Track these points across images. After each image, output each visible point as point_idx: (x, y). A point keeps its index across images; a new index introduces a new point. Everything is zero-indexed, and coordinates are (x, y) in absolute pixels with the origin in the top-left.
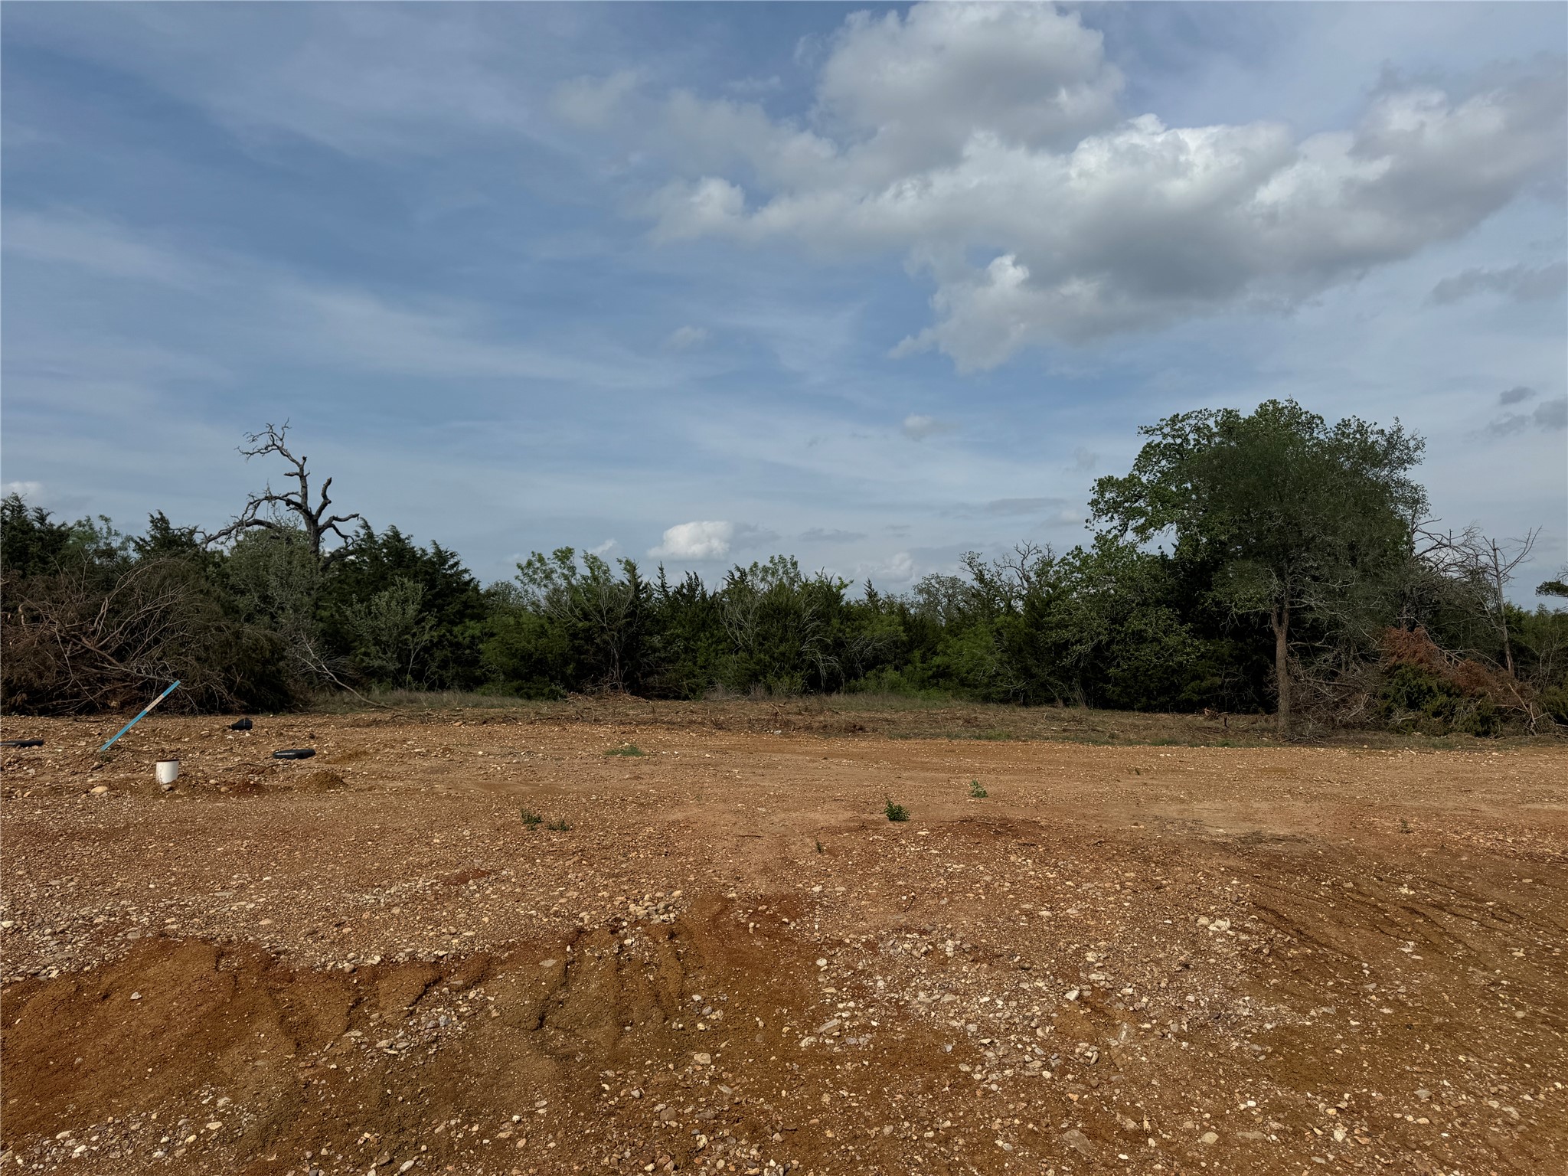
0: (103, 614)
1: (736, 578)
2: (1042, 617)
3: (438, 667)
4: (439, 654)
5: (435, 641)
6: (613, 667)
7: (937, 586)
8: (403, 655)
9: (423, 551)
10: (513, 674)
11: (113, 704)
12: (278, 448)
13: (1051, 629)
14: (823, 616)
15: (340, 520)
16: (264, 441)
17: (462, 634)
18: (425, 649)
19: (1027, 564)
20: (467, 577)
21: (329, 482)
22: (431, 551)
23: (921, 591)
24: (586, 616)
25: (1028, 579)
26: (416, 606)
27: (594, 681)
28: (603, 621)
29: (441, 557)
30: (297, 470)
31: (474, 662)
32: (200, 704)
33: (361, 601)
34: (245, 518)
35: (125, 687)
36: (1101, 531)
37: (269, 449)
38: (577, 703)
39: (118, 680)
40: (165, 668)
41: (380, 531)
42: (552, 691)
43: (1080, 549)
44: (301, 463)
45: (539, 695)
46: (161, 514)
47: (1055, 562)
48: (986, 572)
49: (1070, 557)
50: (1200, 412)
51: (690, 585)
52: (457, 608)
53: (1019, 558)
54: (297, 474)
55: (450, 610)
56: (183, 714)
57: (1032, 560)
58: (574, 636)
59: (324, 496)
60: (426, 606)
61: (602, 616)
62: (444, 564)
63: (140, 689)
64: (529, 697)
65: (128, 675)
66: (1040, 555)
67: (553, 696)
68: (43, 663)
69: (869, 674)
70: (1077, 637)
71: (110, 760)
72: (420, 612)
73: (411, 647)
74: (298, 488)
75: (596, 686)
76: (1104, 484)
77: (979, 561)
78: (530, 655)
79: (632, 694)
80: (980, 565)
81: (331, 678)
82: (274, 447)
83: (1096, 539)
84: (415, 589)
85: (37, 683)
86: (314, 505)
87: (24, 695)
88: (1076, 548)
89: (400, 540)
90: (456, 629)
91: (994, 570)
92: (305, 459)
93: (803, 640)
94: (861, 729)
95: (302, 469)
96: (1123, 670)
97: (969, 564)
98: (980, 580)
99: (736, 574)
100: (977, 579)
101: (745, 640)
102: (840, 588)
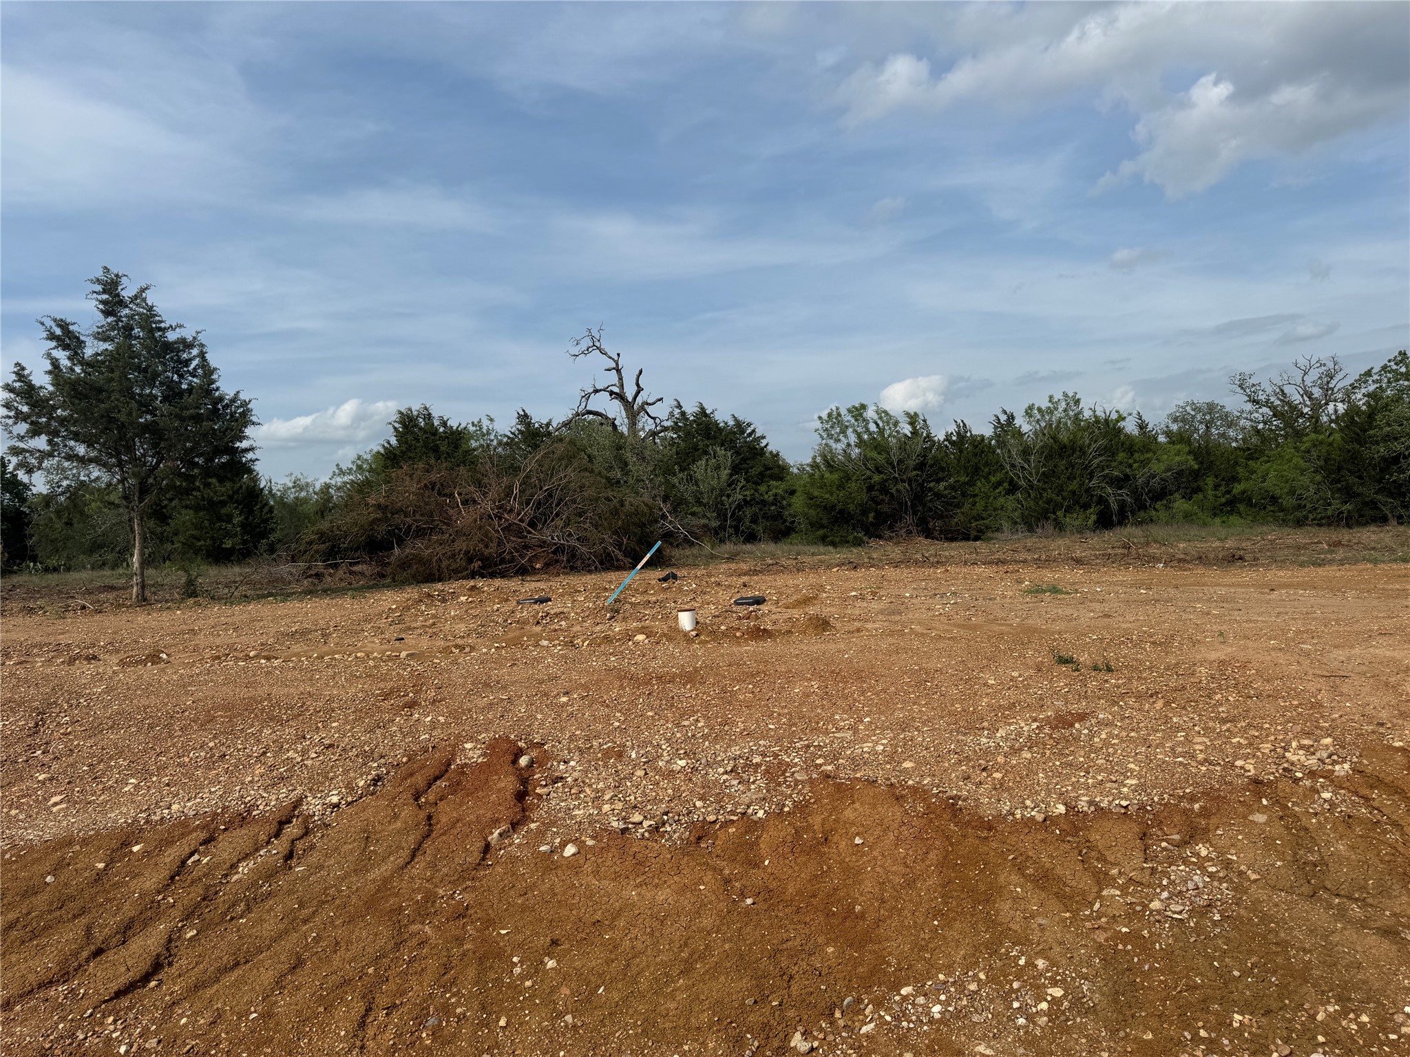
0: (516, 494)
1: (1002, 421)
2: (1365, 431)
3: (750, 522)
4: (748, 512)
5: (748, 499)
6: (906, 513)
7: (1193, 413)
8: (722, 515)
9: (726, 423)
10: (815, 525)
11: (538, 566)
12: (598, 348)
13: (1377, 443)
14: (1109, 451)
15: (650, 404)
16: (586, 343)
17: (767, 493)
18: (739, 507)
19: (1309, 380)
20: (764, 443)
21: (641, 372)
22: (731, 423)
23: (1175, 420)
24: (878, 470)
25: (1310, 396)
26: (727, 471)
27: (891, 527)
28: (895, 471)
29: (740, 426)
30: (614, 365)
31: (779, 516)
32: (602, 563)
33: (682, 470)
34: (580, 410)
35: (544, 552)
37: (590, 350)
38: (880, 549)
39: (538, 546)
40: (570, 535)
41: (690, 409)
42: (855, 538)
43: (1405, 354)
44: (616, 359)
45: (845, 542)
46: (524, 411)
47: (1374, 371)
48: (1261, 393)
49: (1392, 363)
51: (958, 433)
52: (759, 470)
53: (1300, 373)
54: (614, 369)
55: (753, 472)
56: (590, 572)
57: (1314, 375)
58: (871, 488)
59: (638, 385)
60: (736, 469)
61: (893, 468)
62: (743, 432)
63: (554, 553)
64: (834, 544)
65: (545, 542)
66: (1325, 368)
67: (858, 543)
68: (486, 536)
71: (617, 611)
72: (731, 475)
73: (727, 506)
74: (615, 379)
75: (893, 532)
77: (1252, 381)
78: (833, 507)
79: (926, 537)
80: (1254, 385)
81: (686, 536)
82: (595, 348)
84: (724, 456)
85: (487, 552)
86: (630, 392)
87: (479, 563)
88: (1400, 353)
89: (706, 415)
90: (763, 488)
91: (1269, 390)
92: (618, 355)
93: (1090, 476)
94: (1241, 558)
95: (617, 364)
97: (1241, 386)
98: (1254, 401)
99: (1003, 418)
100: (1250, 401)
101: (1029, 481)
102: (1117, 421)
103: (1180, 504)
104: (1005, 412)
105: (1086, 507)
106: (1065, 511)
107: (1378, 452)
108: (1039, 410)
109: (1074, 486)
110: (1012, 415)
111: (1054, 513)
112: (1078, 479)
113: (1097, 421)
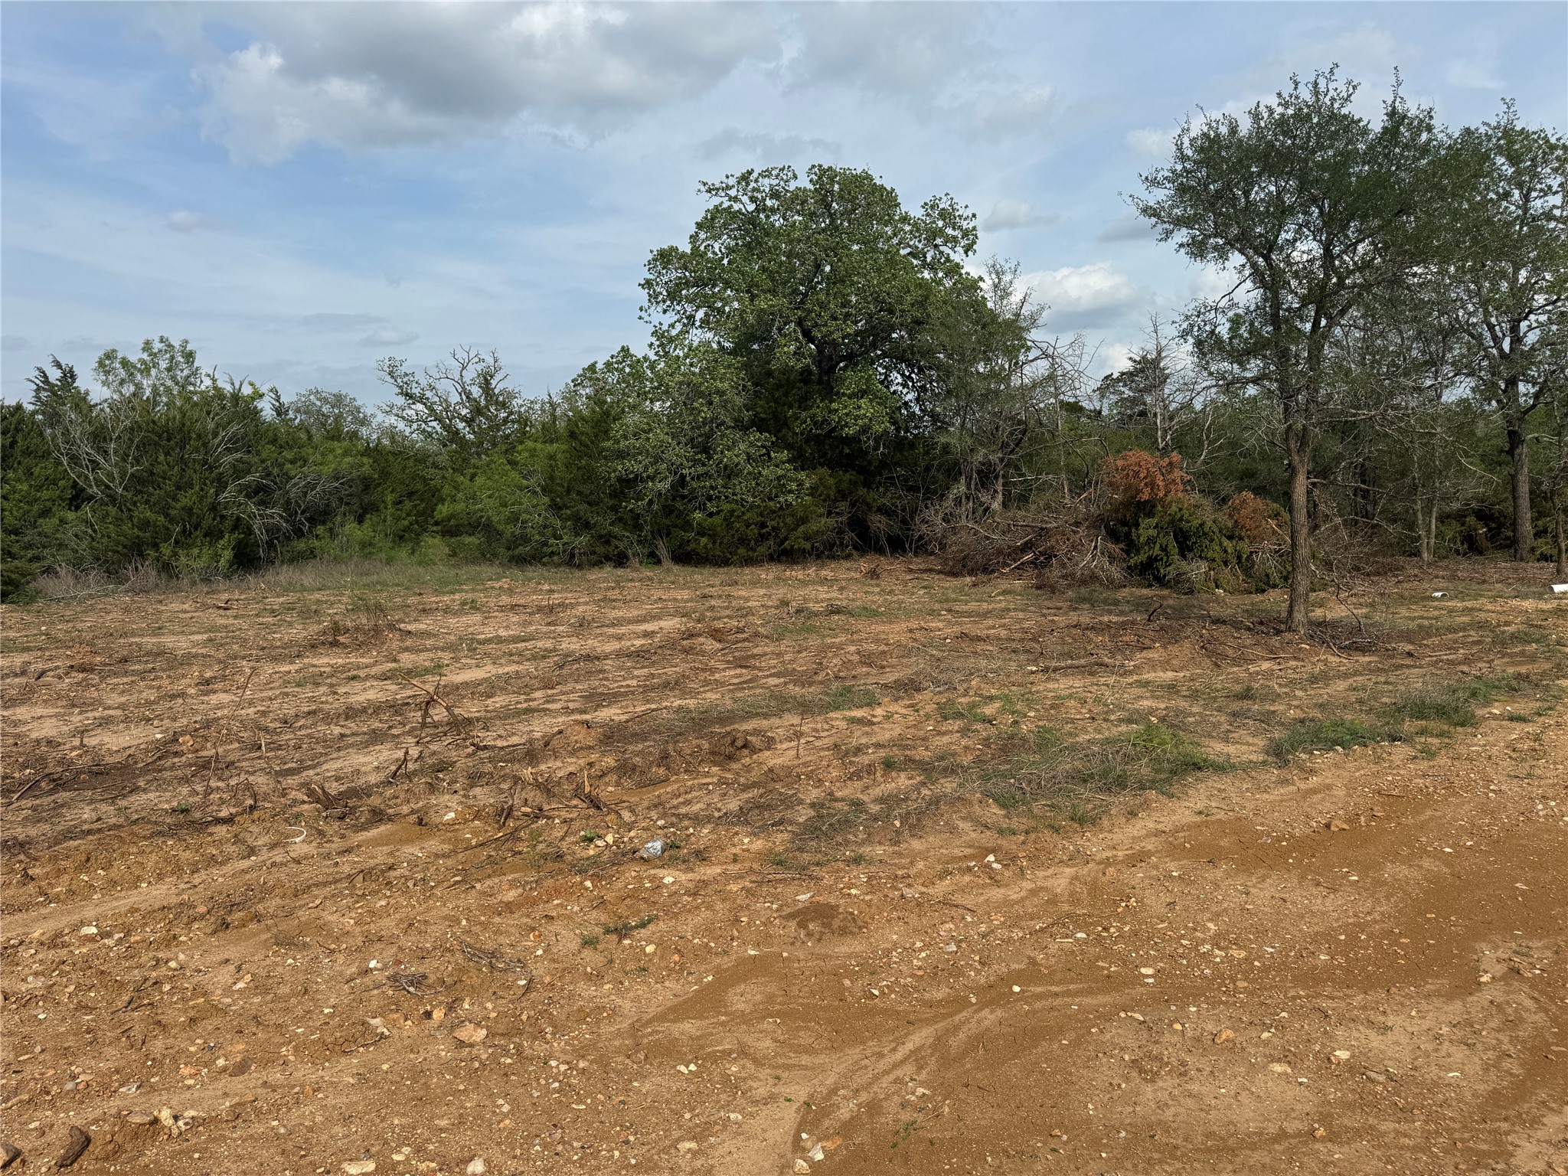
1: (51, 380)
13: (613, 460)
19: (467, 376)
25: (469, 395)
36: (661, 324)
48: (414, 385)
50: (782, 170)
53: (457, 367)
66: (485, 365)
69: (320, 529)
70: (651, 470)
76: (665, 257)
77: (404, 369)
80: (406, 375)
83: (654, 333)
91: (424, 383)
93: (221, 484)
96: (711, 515)
97: (391, 373)
98: (407, 395)
99: (55, 375)
100: (402, 393)
101: (108, 487)
102: (253, 399)
103: (351, 530)
104: (58, 365)
105: (213, 535)
106: (177, 542)
107: (615, 471)
108: (125, 363)
109: (186, 499)
110: (71, 371)
111: (156, 546)
112: (197, 488)
113: (219, 393)
